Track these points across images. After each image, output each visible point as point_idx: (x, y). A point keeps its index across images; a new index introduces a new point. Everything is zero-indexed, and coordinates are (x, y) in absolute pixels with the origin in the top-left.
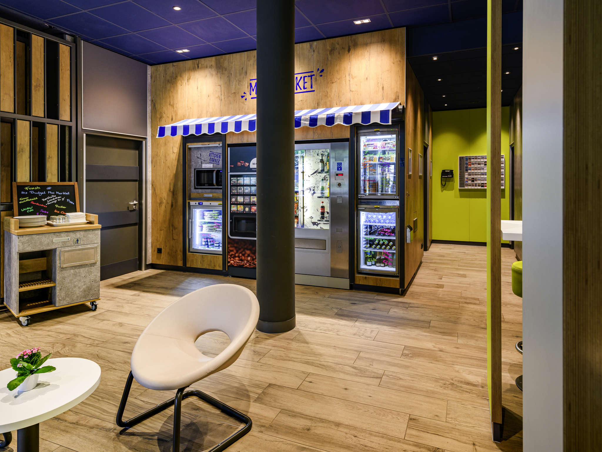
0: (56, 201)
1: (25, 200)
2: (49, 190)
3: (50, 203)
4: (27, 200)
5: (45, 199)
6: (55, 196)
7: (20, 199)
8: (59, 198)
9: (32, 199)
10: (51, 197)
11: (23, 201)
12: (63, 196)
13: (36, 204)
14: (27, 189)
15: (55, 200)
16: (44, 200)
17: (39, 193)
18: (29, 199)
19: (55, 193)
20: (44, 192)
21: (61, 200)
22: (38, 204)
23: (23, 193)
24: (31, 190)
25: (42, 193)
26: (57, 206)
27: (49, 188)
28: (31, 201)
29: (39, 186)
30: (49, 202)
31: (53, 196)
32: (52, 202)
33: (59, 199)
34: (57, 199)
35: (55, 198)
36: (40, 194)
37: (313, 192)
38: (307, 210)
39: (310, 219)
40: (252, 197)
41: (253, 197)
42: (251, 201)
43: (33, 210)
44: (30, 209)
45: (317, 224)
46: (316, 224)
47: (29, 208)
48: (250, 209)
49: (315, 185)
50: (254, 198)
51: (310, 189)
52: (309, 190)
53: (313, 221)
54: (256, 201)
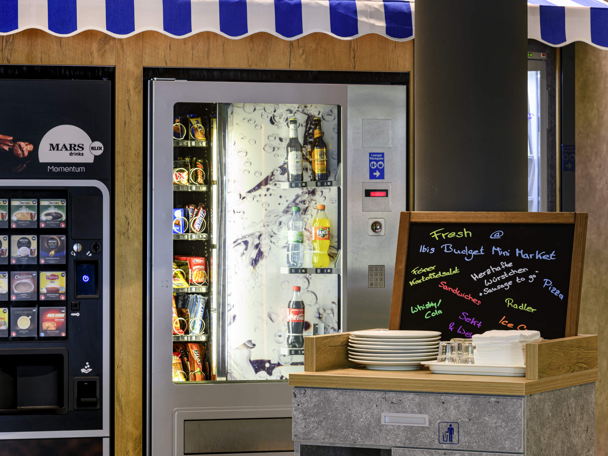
0: (510, 283)
1: (426, 274)
2: (497, 243)
3: (490, 291)
4: (431, 276)
5: (481, 275)
6: (510, 265)
7: (414, 272)
8: (520, 271)
9: (445, 274)
10: (498, 269)
11: (419, 277)
12: (532, 265)
13: (453, 291)
14: (436, 235)
15: (507, 280)
16: (475, 277)
17: (465, 252)
18: (437, 273)
19: (513, 253)
20: (482, 250)
21: (527, 279)
22: (456, 292)
23: (423, 249)
24: (448, 240)
25: (475, 252)
26: (509, 302)
27: (497, 235)
28: (441, 279)
29: (469, 226)
30: (490, 287)
31: (505, 265)
32: (499, 287)
33: (520, 276)
34: (513, 278)
35: (508, 270)
36: (469, 256)
37: (254, 253)
38: (234, 317)
39: (245, 351)
40: (44, 275)
41: (49, 273)
42: (43, 290)
43: (440, 312)
44: (432, 309)
45: (267, 365)
46: (264, 368)
47: (432, 304)
48: (37, 322)
49: (263, 230)
50: (53, 278)
51: (246, 243)
52: (243, 246)
53: (256, 356)
54: (63, 290)
